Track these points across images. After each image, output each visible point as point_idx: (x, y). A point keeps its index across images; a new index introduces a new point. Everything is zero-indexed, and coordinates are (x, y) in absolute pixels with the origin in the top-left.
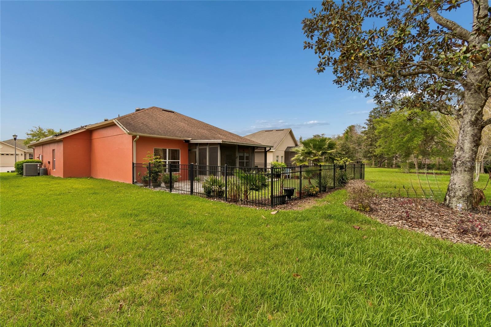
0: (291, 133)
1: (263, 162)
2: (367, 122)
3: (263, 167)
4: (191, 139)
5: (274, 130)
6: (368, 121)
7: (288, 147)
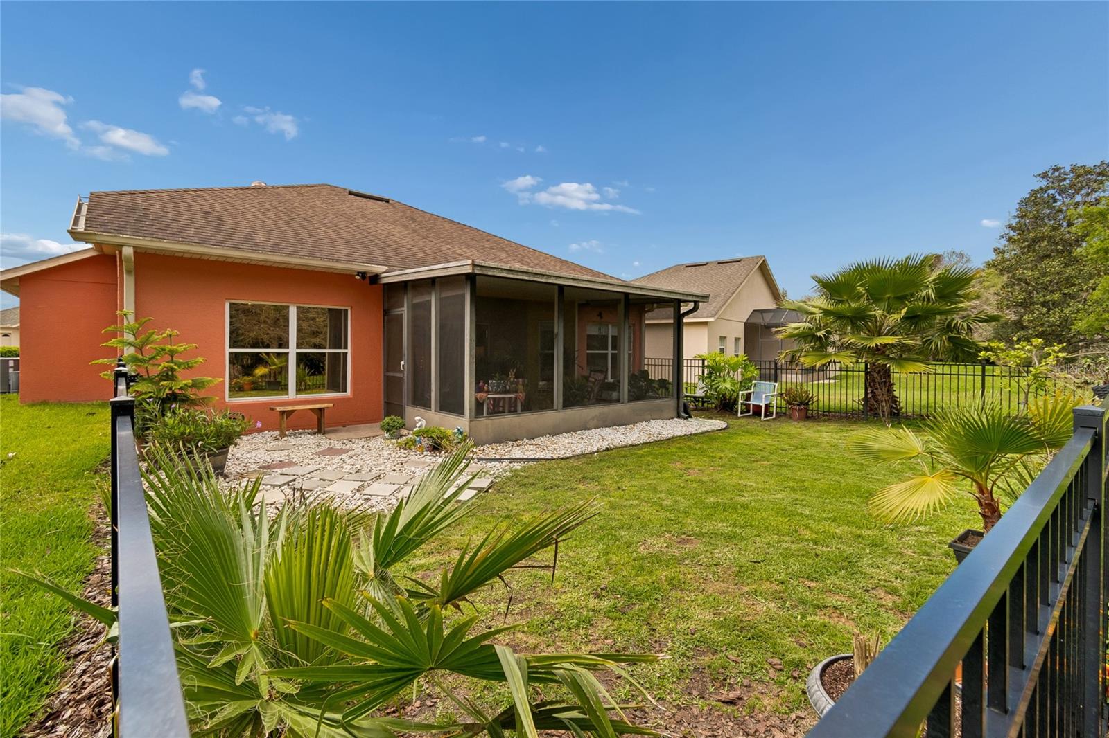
0: (764, 270)
1: (670, 354)
2: (1012, 233)
3: (668, 375)
4: (384, 268)
5: (712, 262)
6: (1013, 229)
7: (754, 311)
